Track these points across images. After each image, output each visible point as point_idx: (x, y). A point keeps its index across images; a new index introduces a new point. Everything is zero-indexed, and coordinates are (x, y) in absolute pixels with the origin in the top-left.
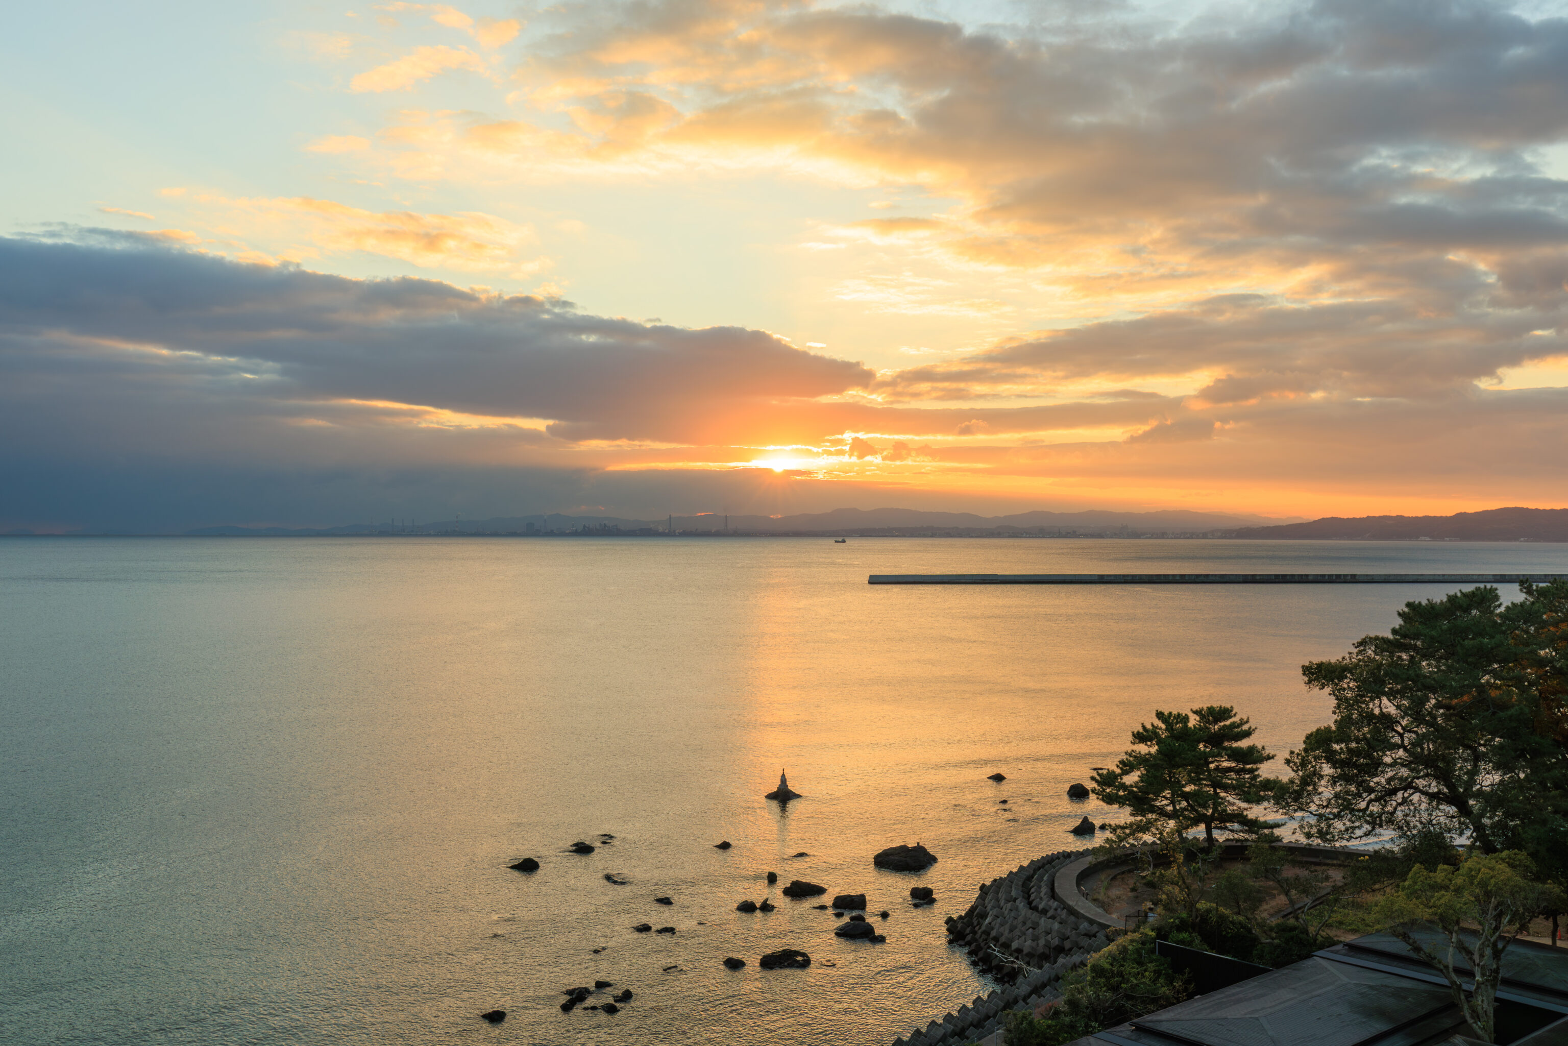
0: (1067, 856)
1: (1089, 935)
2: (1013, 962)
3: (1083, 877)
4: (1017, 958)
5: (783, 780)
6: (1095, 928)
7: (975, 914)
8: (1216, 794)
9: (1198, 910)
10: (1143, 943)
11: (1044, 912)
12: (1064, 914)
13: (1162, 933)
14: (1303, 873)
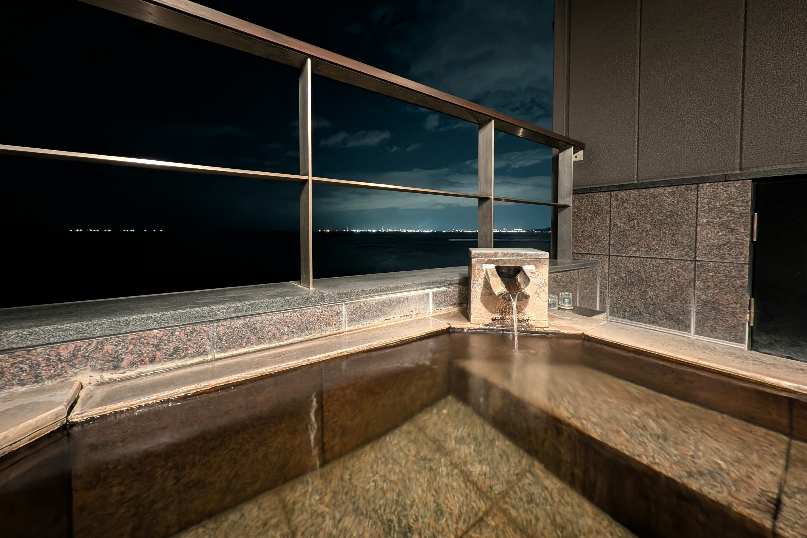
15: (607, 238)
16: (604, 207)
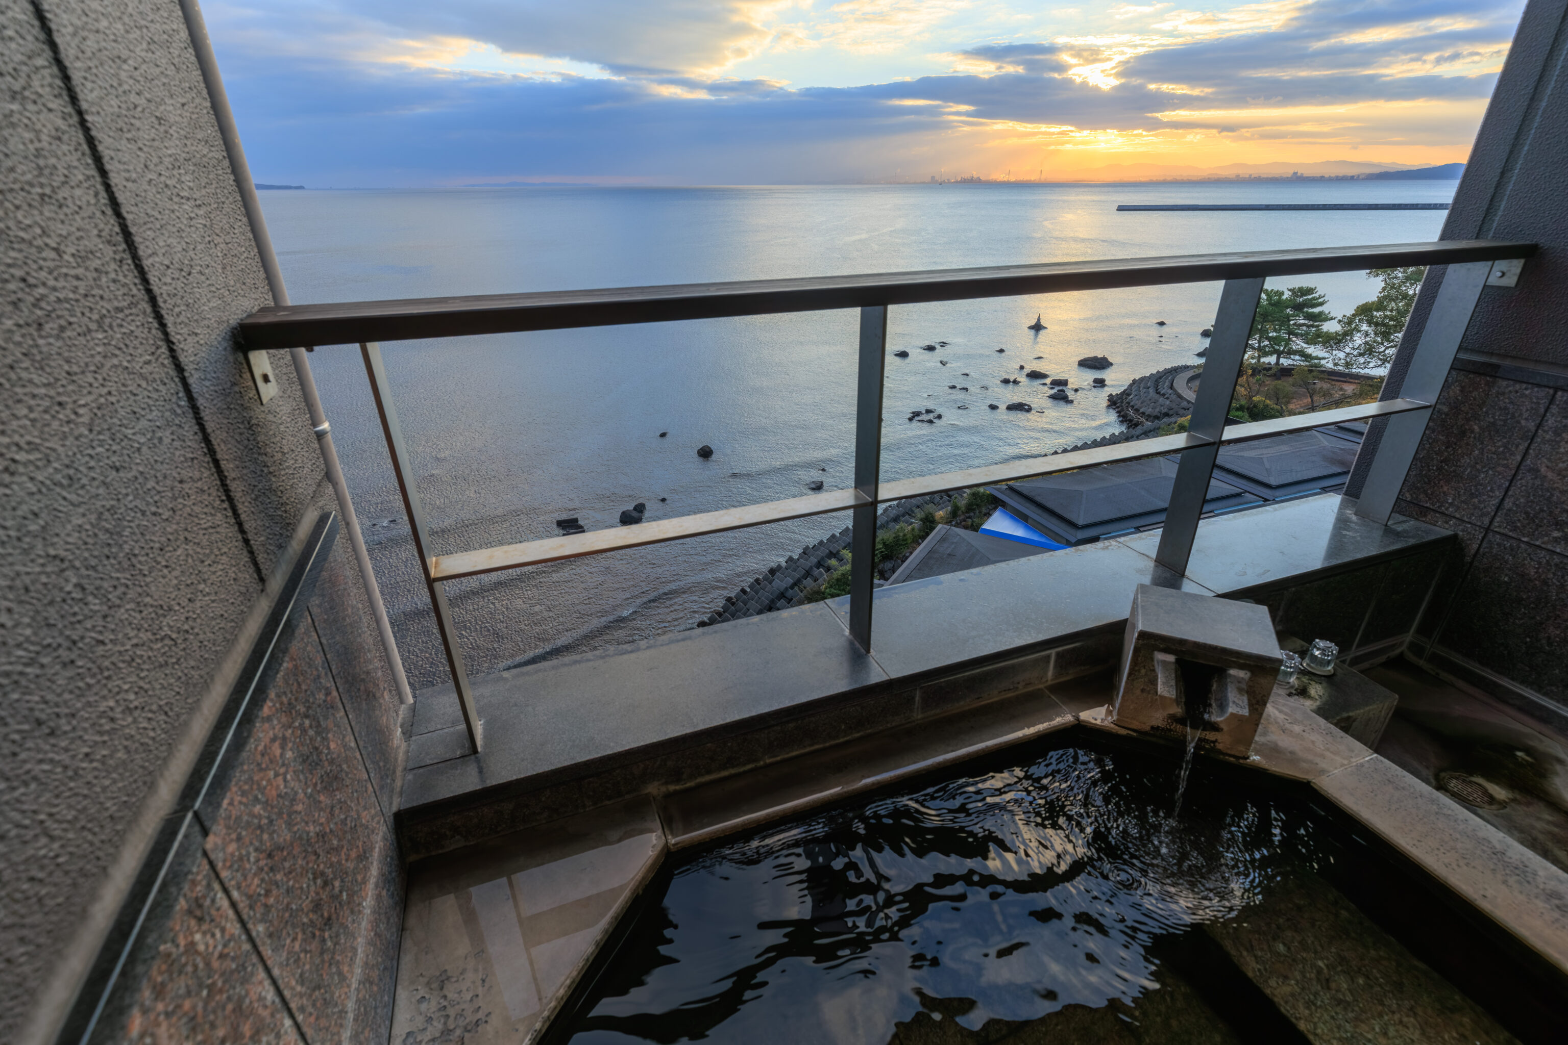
0: (1186, 368)
2: (1139, 418)
3: (1191, 379)
4: (1142, 417)
5: (1039, 319)
7: (1126, 393)
8: (1289, 339)
9: (1253, 401)
11: (1164, 395)
12: (1174, 397)
14: (1326, 386)
15: (1499, 494)
16: (1523, 423)
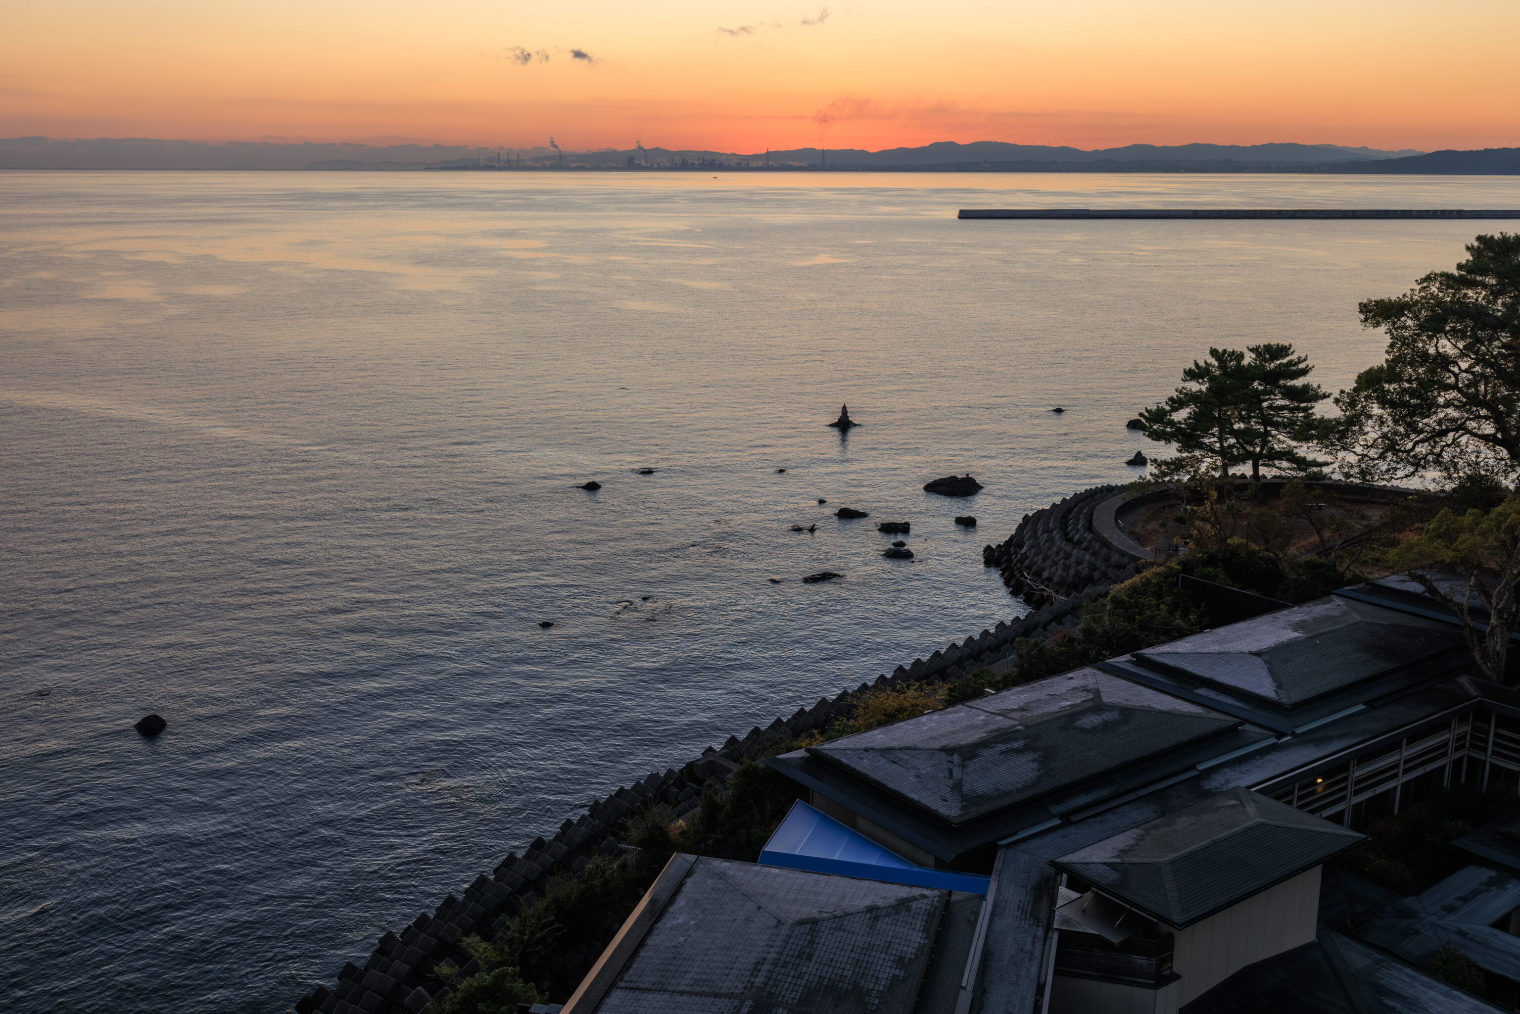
1: (1119, 567)
2: (1043, 590)
3: (1121, 512)
4: (1047, 586)
6: (1125, 560)
7: (1013, 543)
9: (1229, 545)
10: (1167, 576)
13: (1187, 566)
14: (1339, 511)
